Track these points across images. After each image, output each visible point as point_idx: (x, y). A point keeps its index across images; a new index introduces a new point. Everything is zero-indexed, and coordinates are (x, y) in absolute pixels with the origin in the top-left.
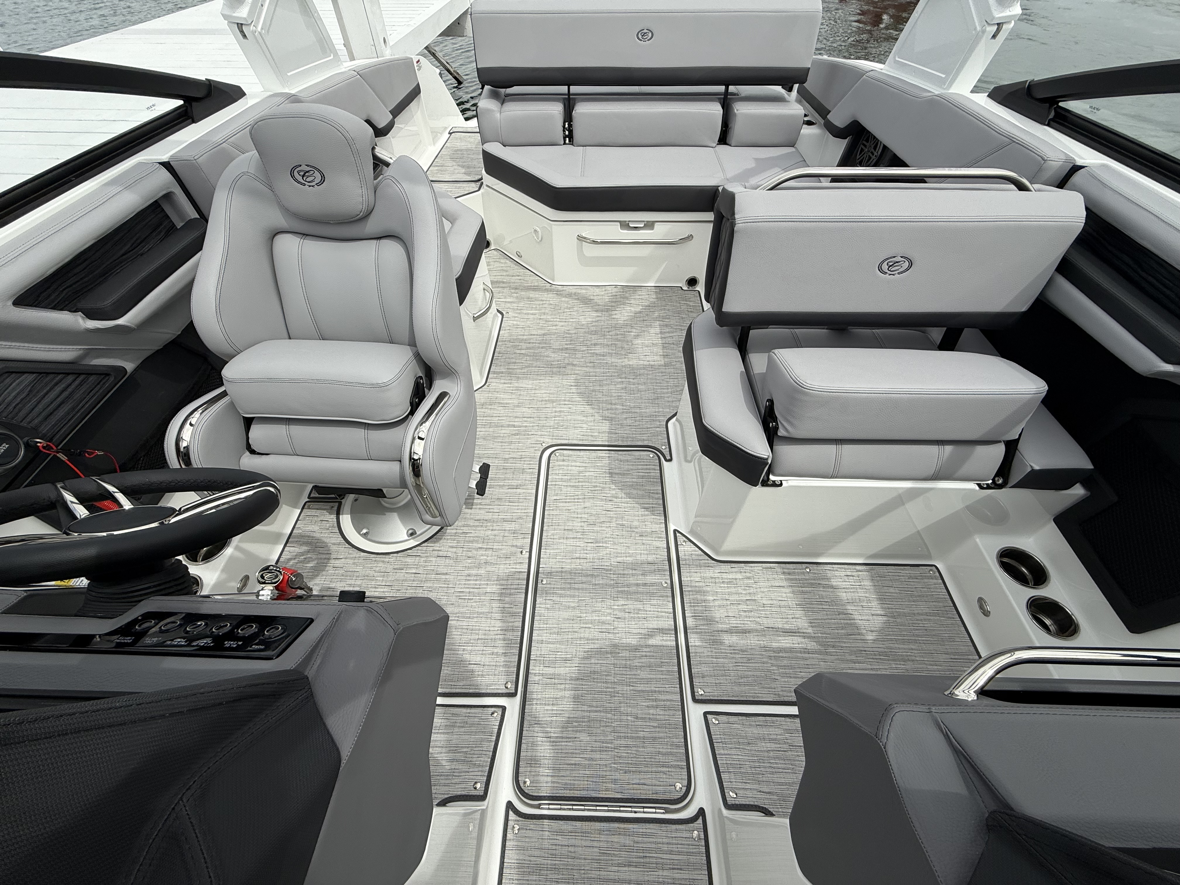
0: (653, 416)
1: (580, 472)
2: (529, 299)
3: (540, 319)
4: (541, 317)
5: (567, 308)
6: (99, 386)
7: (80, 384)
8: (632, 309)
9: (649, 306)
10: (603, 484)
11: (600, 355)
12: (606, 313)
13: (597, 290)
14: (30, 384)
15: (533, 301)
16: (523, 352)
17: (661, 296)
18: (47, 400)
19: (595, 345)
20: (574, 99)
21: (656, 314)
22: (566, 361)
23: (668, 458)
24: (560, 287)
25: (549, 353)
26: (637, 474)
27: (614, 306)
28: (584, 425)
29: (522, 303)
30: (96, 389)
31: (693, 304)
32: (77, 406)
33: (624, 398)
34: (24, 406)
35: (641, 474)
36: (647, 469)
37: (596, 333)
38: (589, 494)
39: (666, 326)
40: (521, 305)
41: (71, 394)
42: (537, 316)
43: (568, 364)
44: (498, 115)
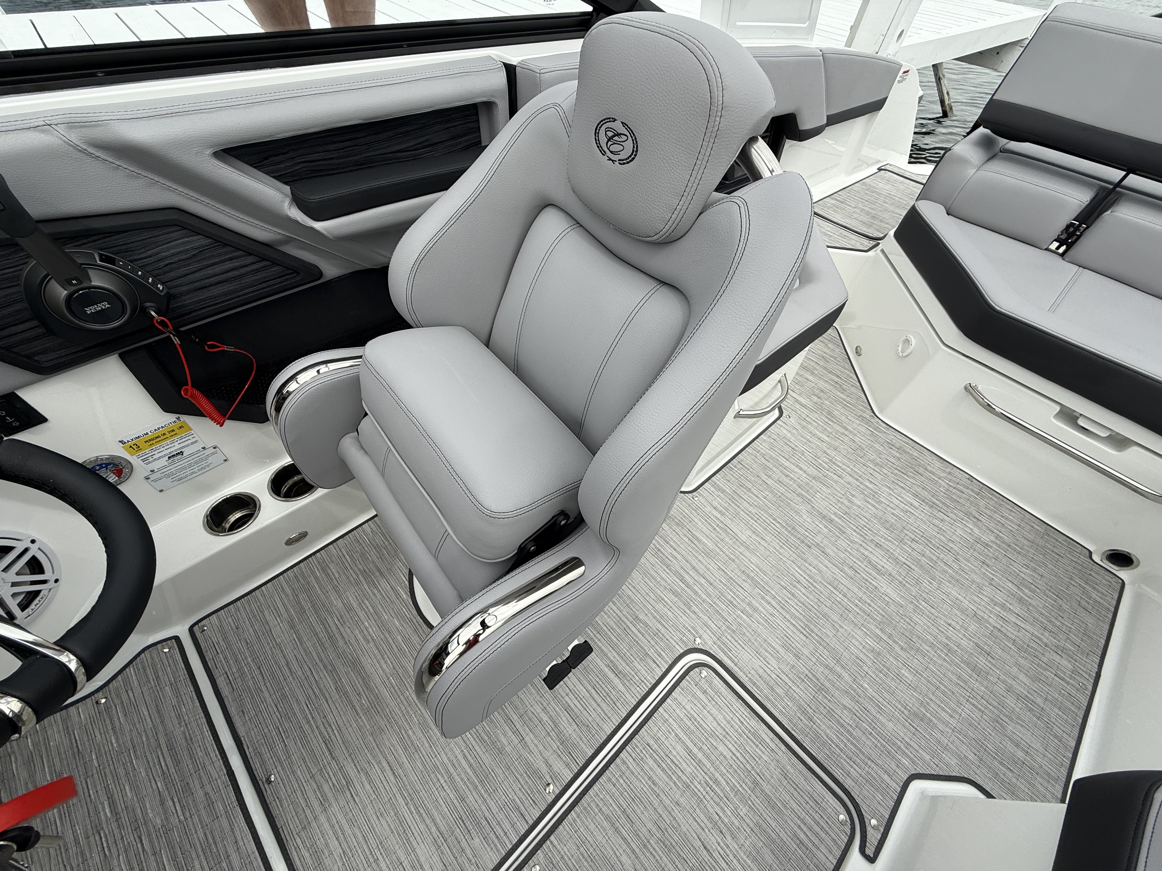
0: (895, 744)
1: (713, 735)
2: (830, 415)
3: (825, 452)
4: (828, 451)
5: (873, 461)
6: (279, 280)
7: (257, 270)
8: (976, 530)
9: (1009, 546)
10: (732, 789)
11: (875, 568)
12: (927, 508)
13: (938, 464)
14: (200, 248)
15: (833, 421)
16: (769, 482)
17: (1041, 542)
18: (210, 271)
19: (878, 545)
20: (1121, 195)
21: (1014, 567)
22: (818, 539)
23: (870, 851)
24: (885, 425)
25: (803, 508)
26: (796, 828)
27: (948, 507)
28: (773, 662)
29: (816, 415)
30: (274, 282)
31: (1098, 599)
32: (241, 291)
33: (866, 669)
34: (179, 268)
35: (802, 836)
36: (816, 834)
37: (890, 528)
38: (699, 787)
39: (1020, 600)
40: (814, 416)
41: (241, 276)
42: (824, 446)
43: (817, 545)
44: (971, 172)
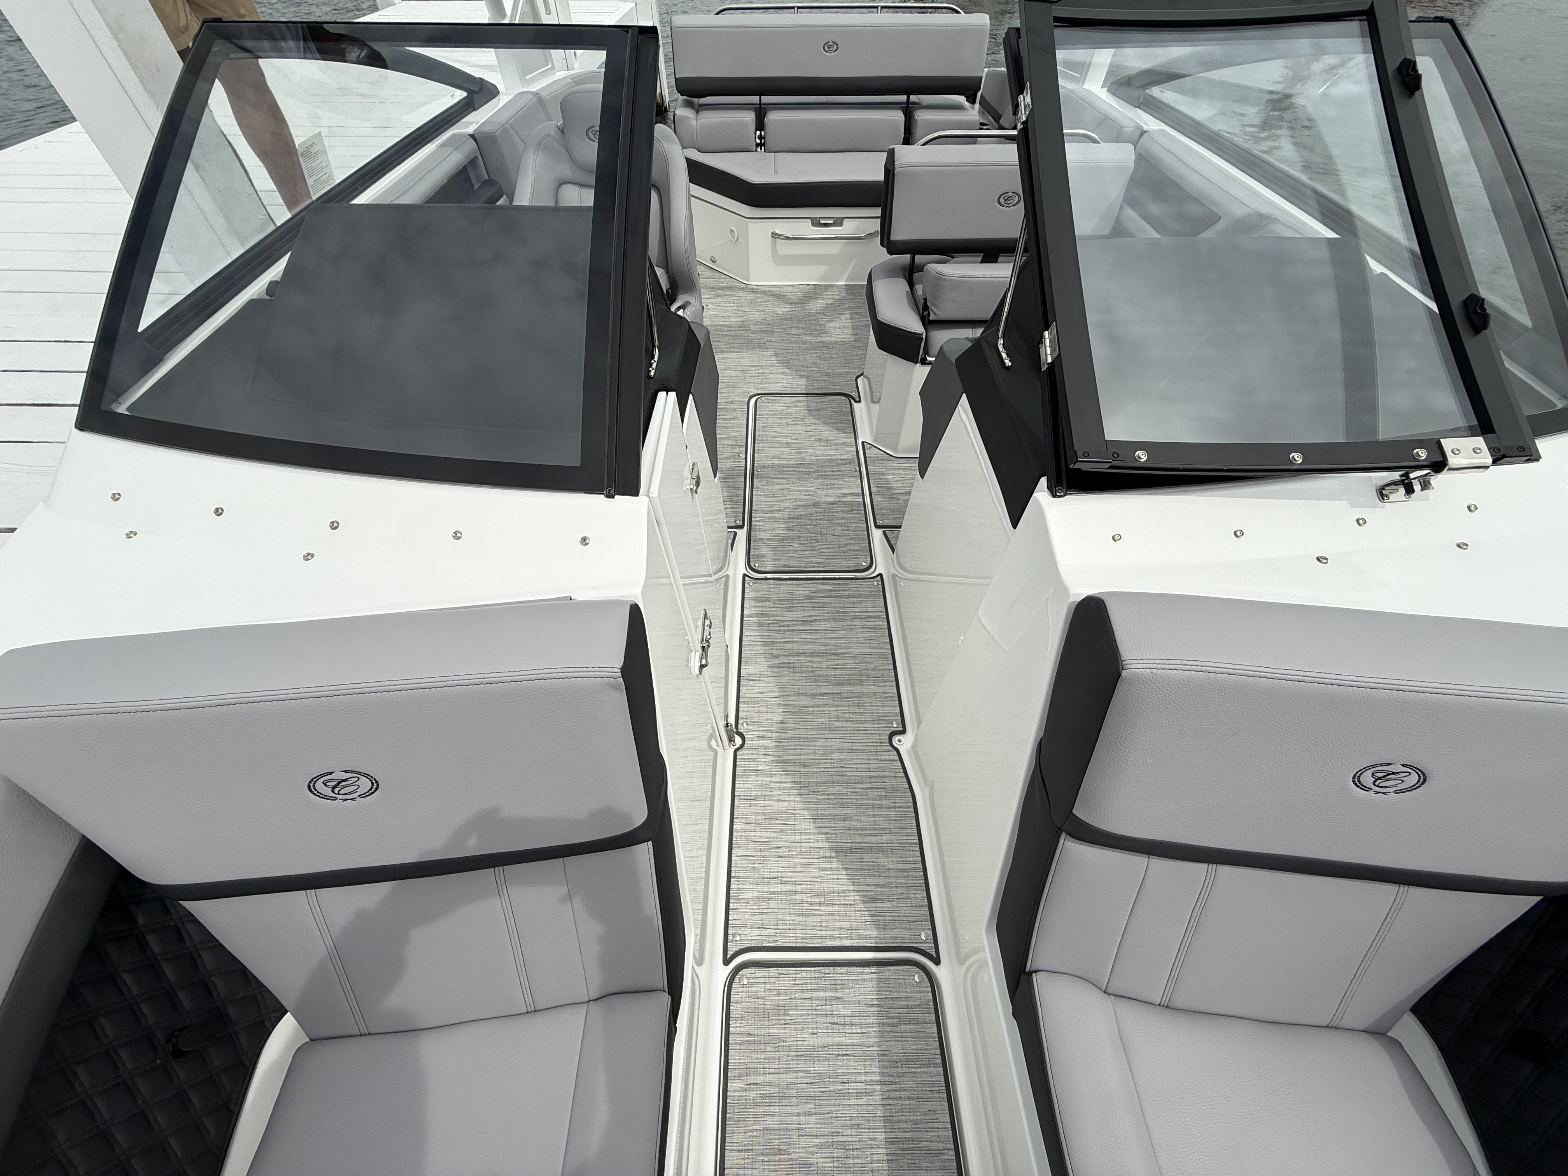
0: (845, 374)
1: (783, 409)
2: (726, 295)
3: (738, 310)
4: (740, 309)
5: (763, 302)
8: (824, 302)
9: (841, 300)
10: (802, 416)
11: (796, 335)
12: (799, 305)
13: (791, 288)
15: (730, 297)
16: (724, 333)
19: (791, 328)
20: (765, 108)
21: (847, 305)
22: (765, 339)
23: (858, 399)
24: (755, 286)
25: (748, 334)
26: (831, 410)
27: (807, 300)
28: (784, 381)
29: (721, 299)
33: (819, 363)
35: (835, 410)
36: (839, 407)
37: (791, 319)
38: (792, 422)
39: (856, 313)
40: (719, 300)
42: (735, 308)
43: (767, 341)
44: (694, 122)
